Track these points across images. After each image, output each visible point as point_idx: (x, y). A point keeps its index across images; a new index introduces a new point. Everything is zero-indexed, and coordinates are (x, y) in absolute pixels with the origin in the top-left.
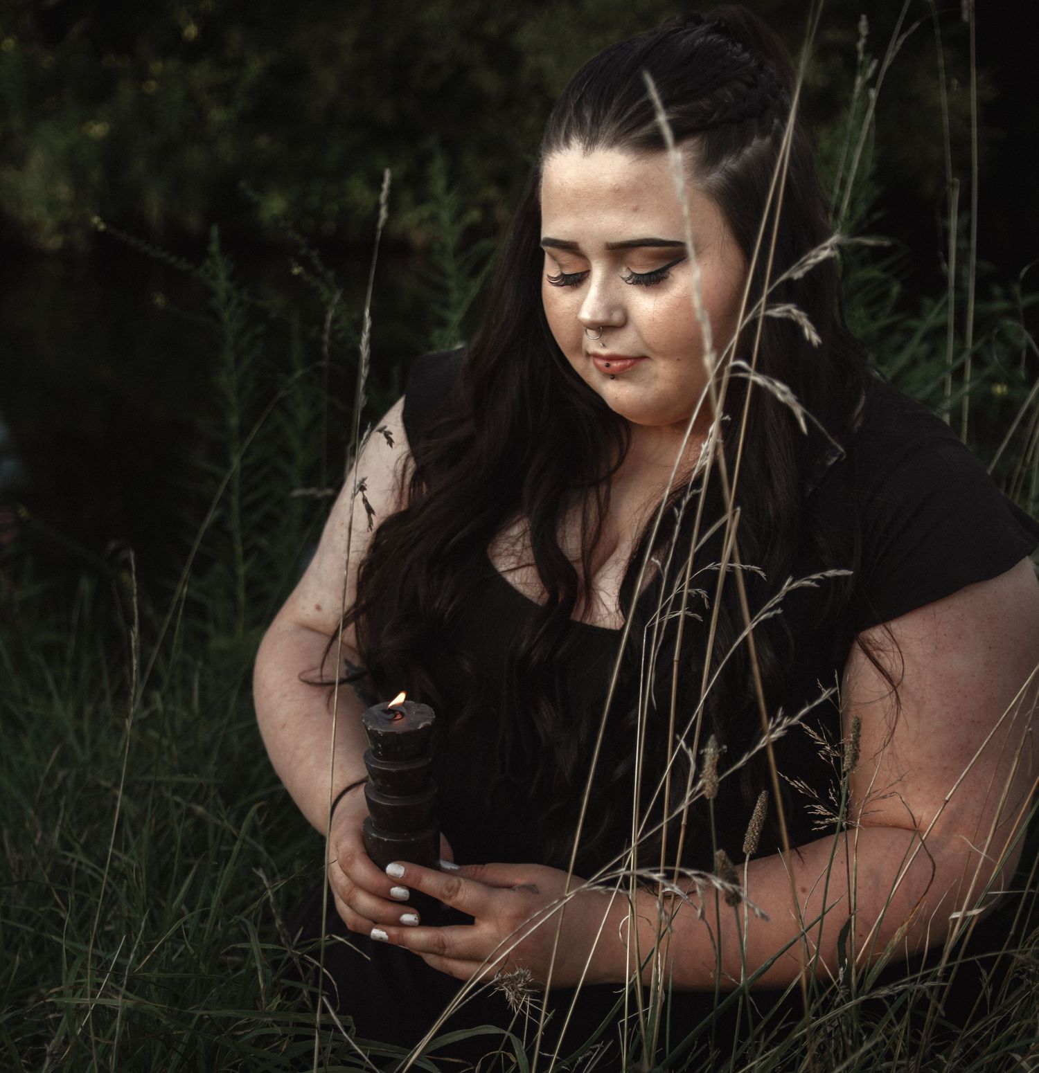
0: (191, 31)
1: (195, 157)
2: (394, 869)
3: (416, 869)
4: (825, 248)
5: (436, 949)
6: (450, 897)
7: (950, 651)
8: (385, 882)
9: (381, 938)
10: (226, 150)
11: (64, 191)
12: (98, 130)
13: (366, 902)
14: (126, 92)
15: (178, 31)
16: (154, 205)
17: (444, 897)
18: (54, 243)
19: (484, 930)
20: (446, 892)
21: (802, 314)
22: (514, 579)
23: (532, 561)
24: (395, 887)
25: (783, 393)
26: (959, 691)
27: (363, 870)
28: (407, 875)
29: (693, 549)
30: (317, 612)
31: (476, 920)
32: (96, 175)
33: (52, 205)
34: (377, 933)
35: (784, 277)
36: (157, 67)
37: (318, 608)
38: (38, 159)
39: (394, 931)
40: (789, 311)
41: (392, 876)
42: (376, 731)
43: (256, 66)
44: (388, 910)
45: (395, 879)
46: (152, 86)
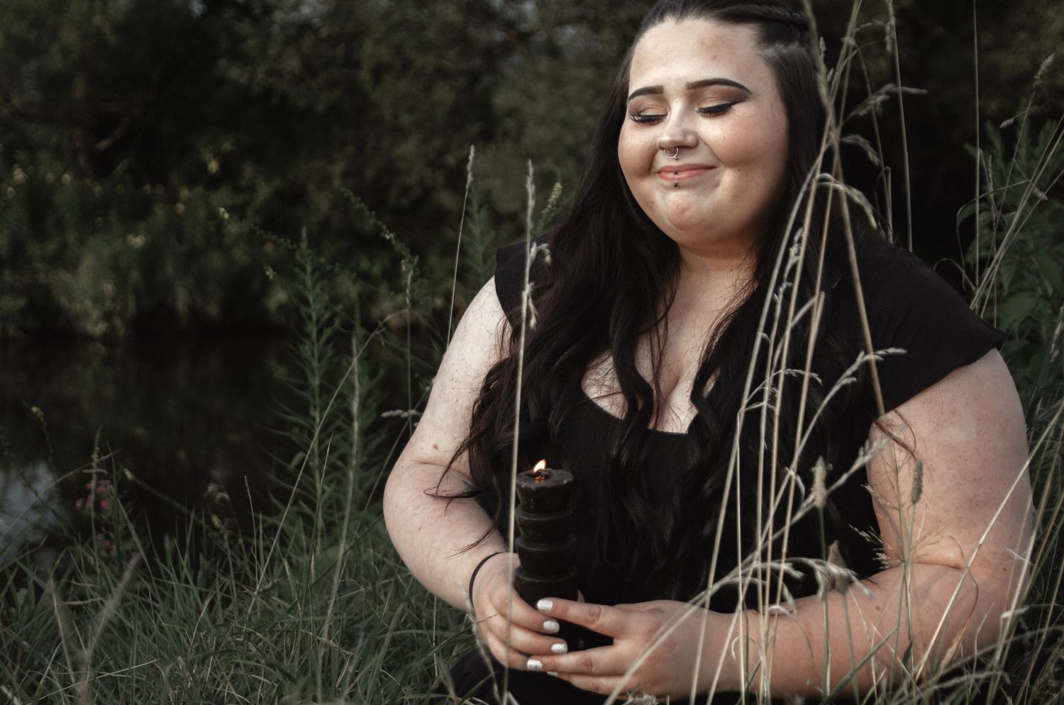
0: (213, 166)
1: (215, 261)
2: (545, 604)
3: (562, 603)
4: (880, 94)
5: (585, 669)
6: (593, 622)
7: (948, 426)
8: (539, 617)
9: (536, 667)
10: (240, 256)
11: (108, 288)
12: (138, 241)
13: (522, 638)
14: (160, 212)
15: (203, 167)
16: (182, 300)
17: (587, 621)
18: (99, 329)
19: (622, 648)
20: (590, 618)
21: (867, 141)
22: (604, 404)
23: (620, 390)
24: (546, 621)
25: (859, 197)
27: (519, 609)
28: (555, 607)
30: (435, 451)
31: (615, 641)
32: (135, 276)
33: (98, 300)
34: (533, 663)
35: (853, 114)
36: (185, 193)
37: (436, 447)
38: (88, 263)
39: (546, 660)
40: (857, 140)
41: (543, 610)
42: (530, 488)
43: (264, 191)
44: (541, 642)
45: (547, 613)
46: (180, 208)
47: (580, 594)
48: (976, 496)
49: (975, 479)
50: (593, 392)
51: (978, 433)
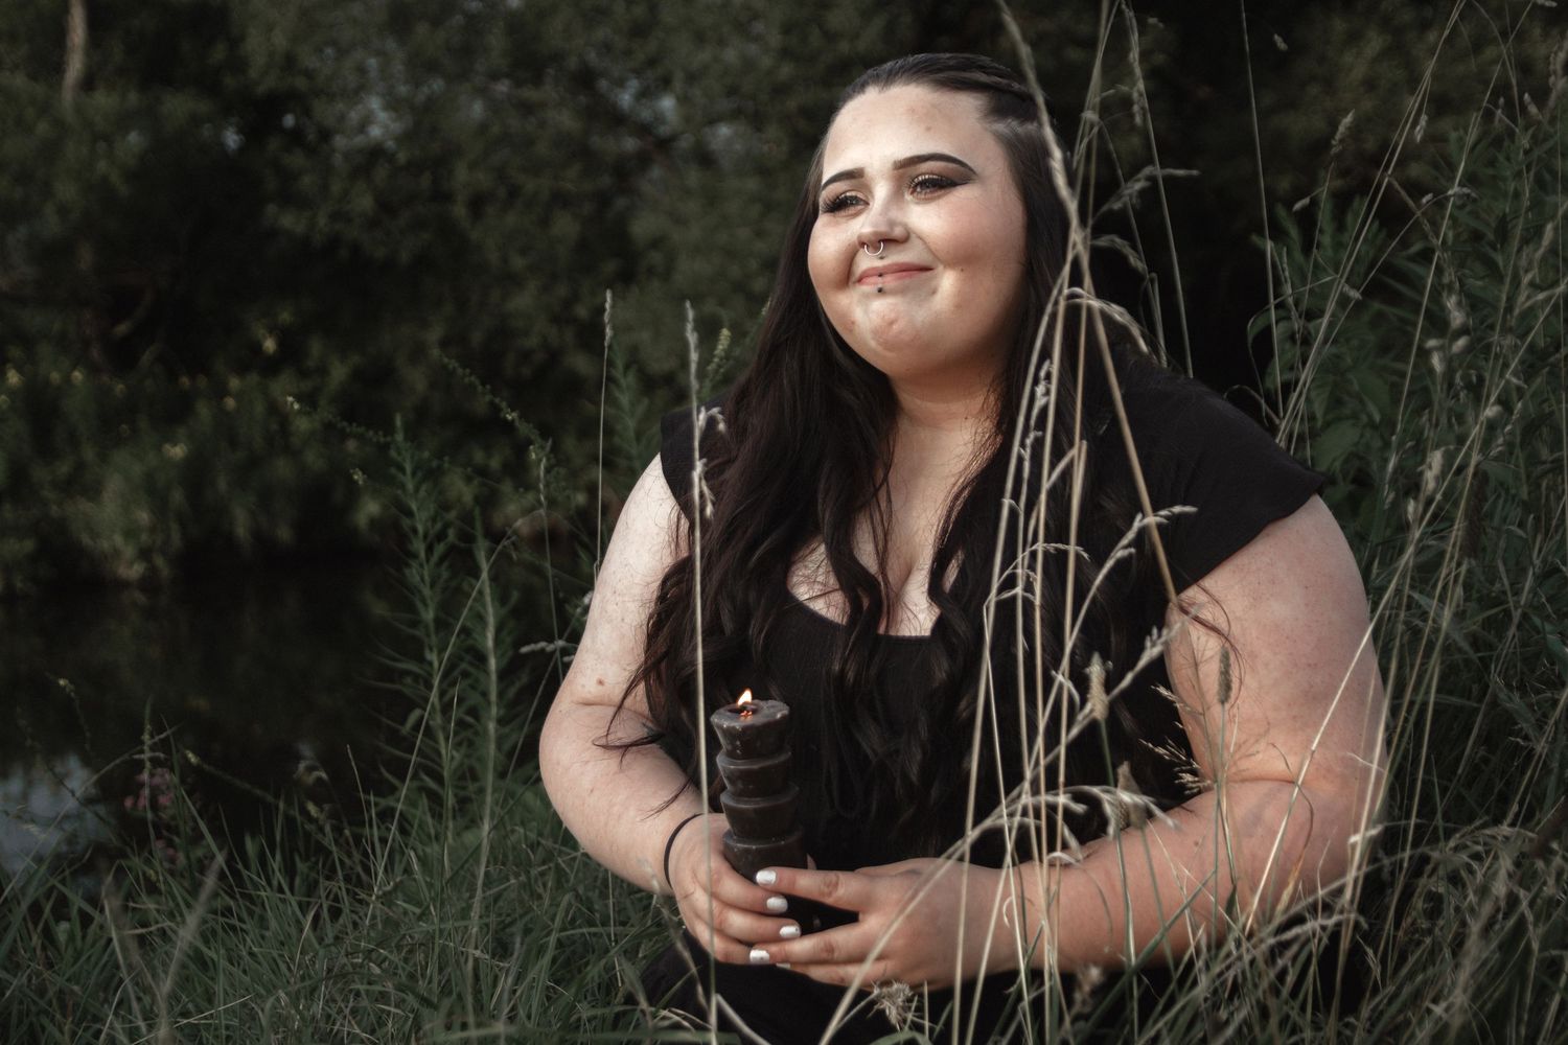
0: (270, 345)
1: (282, 468)
2: (765, 876)
3: (787, 872)
4: (1138, 180)
5: (824, 955)
6: (830, 894)
7: (1268, 599)
8: (760, 894)
9: (762, 958)
10: (314, 459)
11: (143, 516)
12: (178, 451)
14: (204, 410)
15: (257, 348)
16: (241, 526)
17: (823, 894)
18: (134, 571)
20: (826, 890)
21: (1125, 242)
22: (819, 607)
23: (838, 587)
24: (770, 897)
26: (1287, 638)
28: (779, 879)
29: (1046, 485)
30: (600, 687)
31: (861, 917)
32: (177, 497)
33: (130, 533)
34: (757, 954)
36: (234, 383)
37: (601, 683)
38: (114, 485)
39: (774, 948)
40: (1113, 241)
42: (734, 728)
43: (339, 373)
44: (766, 926)
45: (769, 887)
46: (230, 403)
47: (809, 859)
48: (1312, 687)
49: (1309, 665)
50: (802, 593)
51: (1307, 605)
